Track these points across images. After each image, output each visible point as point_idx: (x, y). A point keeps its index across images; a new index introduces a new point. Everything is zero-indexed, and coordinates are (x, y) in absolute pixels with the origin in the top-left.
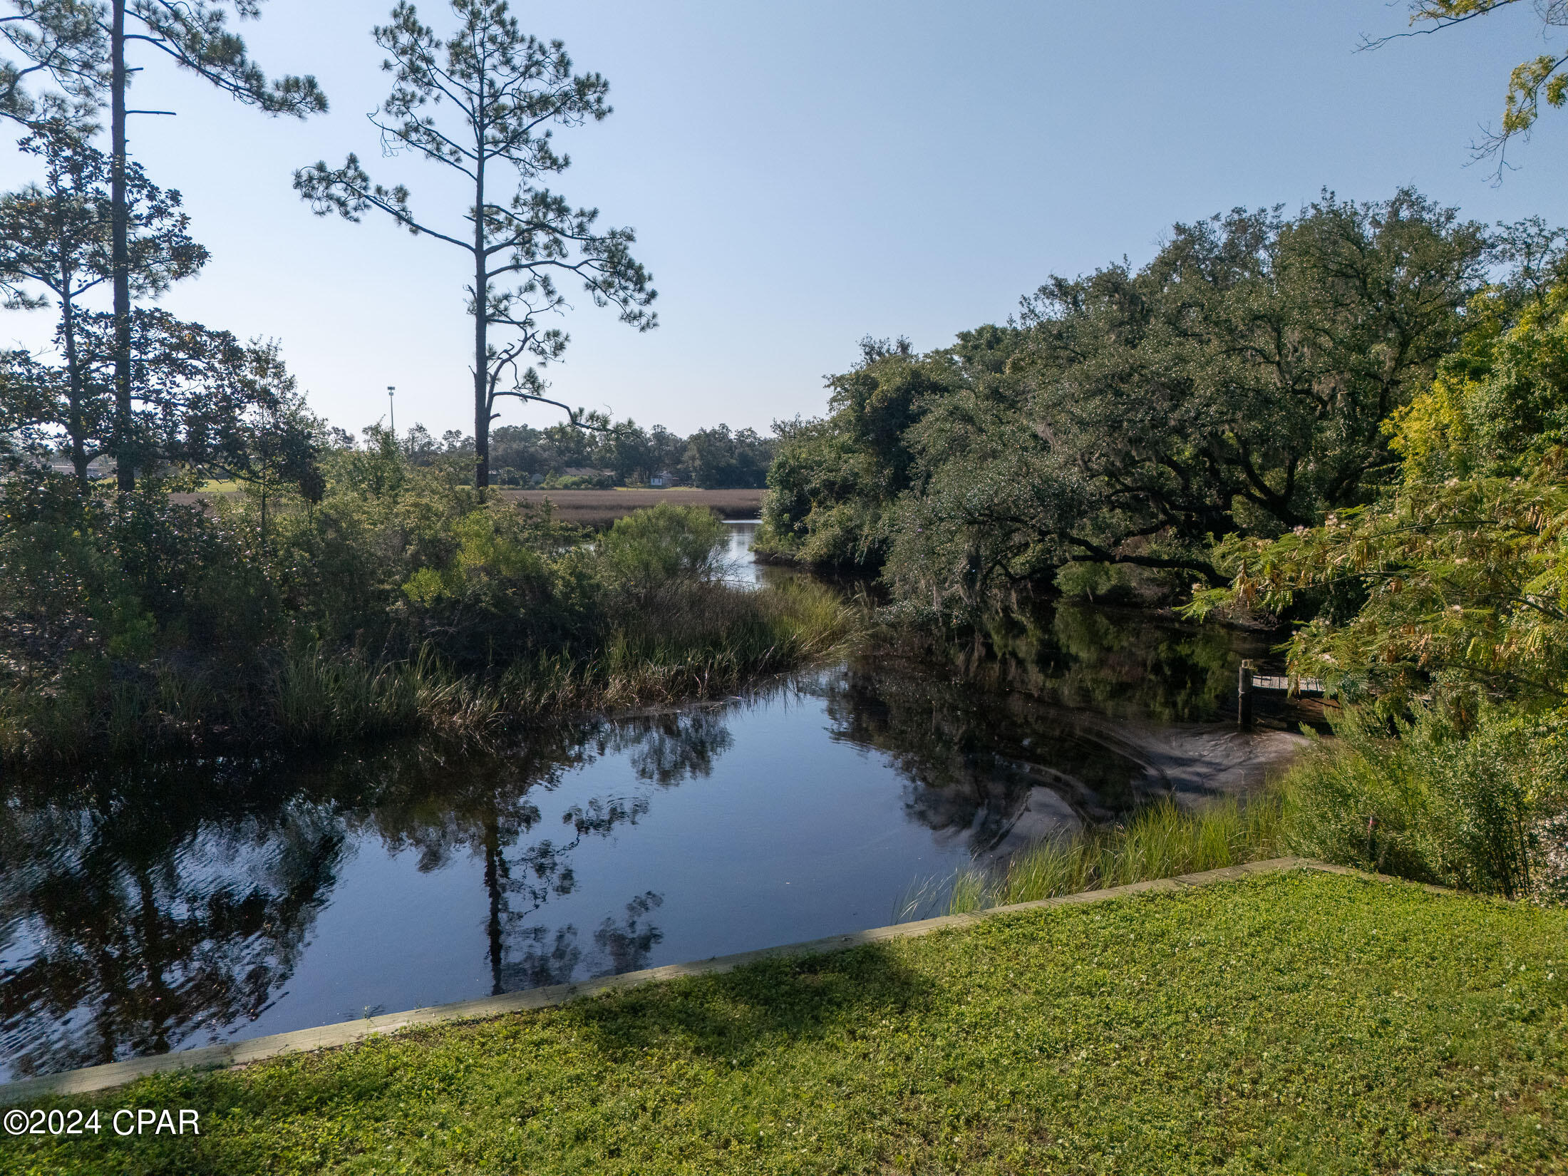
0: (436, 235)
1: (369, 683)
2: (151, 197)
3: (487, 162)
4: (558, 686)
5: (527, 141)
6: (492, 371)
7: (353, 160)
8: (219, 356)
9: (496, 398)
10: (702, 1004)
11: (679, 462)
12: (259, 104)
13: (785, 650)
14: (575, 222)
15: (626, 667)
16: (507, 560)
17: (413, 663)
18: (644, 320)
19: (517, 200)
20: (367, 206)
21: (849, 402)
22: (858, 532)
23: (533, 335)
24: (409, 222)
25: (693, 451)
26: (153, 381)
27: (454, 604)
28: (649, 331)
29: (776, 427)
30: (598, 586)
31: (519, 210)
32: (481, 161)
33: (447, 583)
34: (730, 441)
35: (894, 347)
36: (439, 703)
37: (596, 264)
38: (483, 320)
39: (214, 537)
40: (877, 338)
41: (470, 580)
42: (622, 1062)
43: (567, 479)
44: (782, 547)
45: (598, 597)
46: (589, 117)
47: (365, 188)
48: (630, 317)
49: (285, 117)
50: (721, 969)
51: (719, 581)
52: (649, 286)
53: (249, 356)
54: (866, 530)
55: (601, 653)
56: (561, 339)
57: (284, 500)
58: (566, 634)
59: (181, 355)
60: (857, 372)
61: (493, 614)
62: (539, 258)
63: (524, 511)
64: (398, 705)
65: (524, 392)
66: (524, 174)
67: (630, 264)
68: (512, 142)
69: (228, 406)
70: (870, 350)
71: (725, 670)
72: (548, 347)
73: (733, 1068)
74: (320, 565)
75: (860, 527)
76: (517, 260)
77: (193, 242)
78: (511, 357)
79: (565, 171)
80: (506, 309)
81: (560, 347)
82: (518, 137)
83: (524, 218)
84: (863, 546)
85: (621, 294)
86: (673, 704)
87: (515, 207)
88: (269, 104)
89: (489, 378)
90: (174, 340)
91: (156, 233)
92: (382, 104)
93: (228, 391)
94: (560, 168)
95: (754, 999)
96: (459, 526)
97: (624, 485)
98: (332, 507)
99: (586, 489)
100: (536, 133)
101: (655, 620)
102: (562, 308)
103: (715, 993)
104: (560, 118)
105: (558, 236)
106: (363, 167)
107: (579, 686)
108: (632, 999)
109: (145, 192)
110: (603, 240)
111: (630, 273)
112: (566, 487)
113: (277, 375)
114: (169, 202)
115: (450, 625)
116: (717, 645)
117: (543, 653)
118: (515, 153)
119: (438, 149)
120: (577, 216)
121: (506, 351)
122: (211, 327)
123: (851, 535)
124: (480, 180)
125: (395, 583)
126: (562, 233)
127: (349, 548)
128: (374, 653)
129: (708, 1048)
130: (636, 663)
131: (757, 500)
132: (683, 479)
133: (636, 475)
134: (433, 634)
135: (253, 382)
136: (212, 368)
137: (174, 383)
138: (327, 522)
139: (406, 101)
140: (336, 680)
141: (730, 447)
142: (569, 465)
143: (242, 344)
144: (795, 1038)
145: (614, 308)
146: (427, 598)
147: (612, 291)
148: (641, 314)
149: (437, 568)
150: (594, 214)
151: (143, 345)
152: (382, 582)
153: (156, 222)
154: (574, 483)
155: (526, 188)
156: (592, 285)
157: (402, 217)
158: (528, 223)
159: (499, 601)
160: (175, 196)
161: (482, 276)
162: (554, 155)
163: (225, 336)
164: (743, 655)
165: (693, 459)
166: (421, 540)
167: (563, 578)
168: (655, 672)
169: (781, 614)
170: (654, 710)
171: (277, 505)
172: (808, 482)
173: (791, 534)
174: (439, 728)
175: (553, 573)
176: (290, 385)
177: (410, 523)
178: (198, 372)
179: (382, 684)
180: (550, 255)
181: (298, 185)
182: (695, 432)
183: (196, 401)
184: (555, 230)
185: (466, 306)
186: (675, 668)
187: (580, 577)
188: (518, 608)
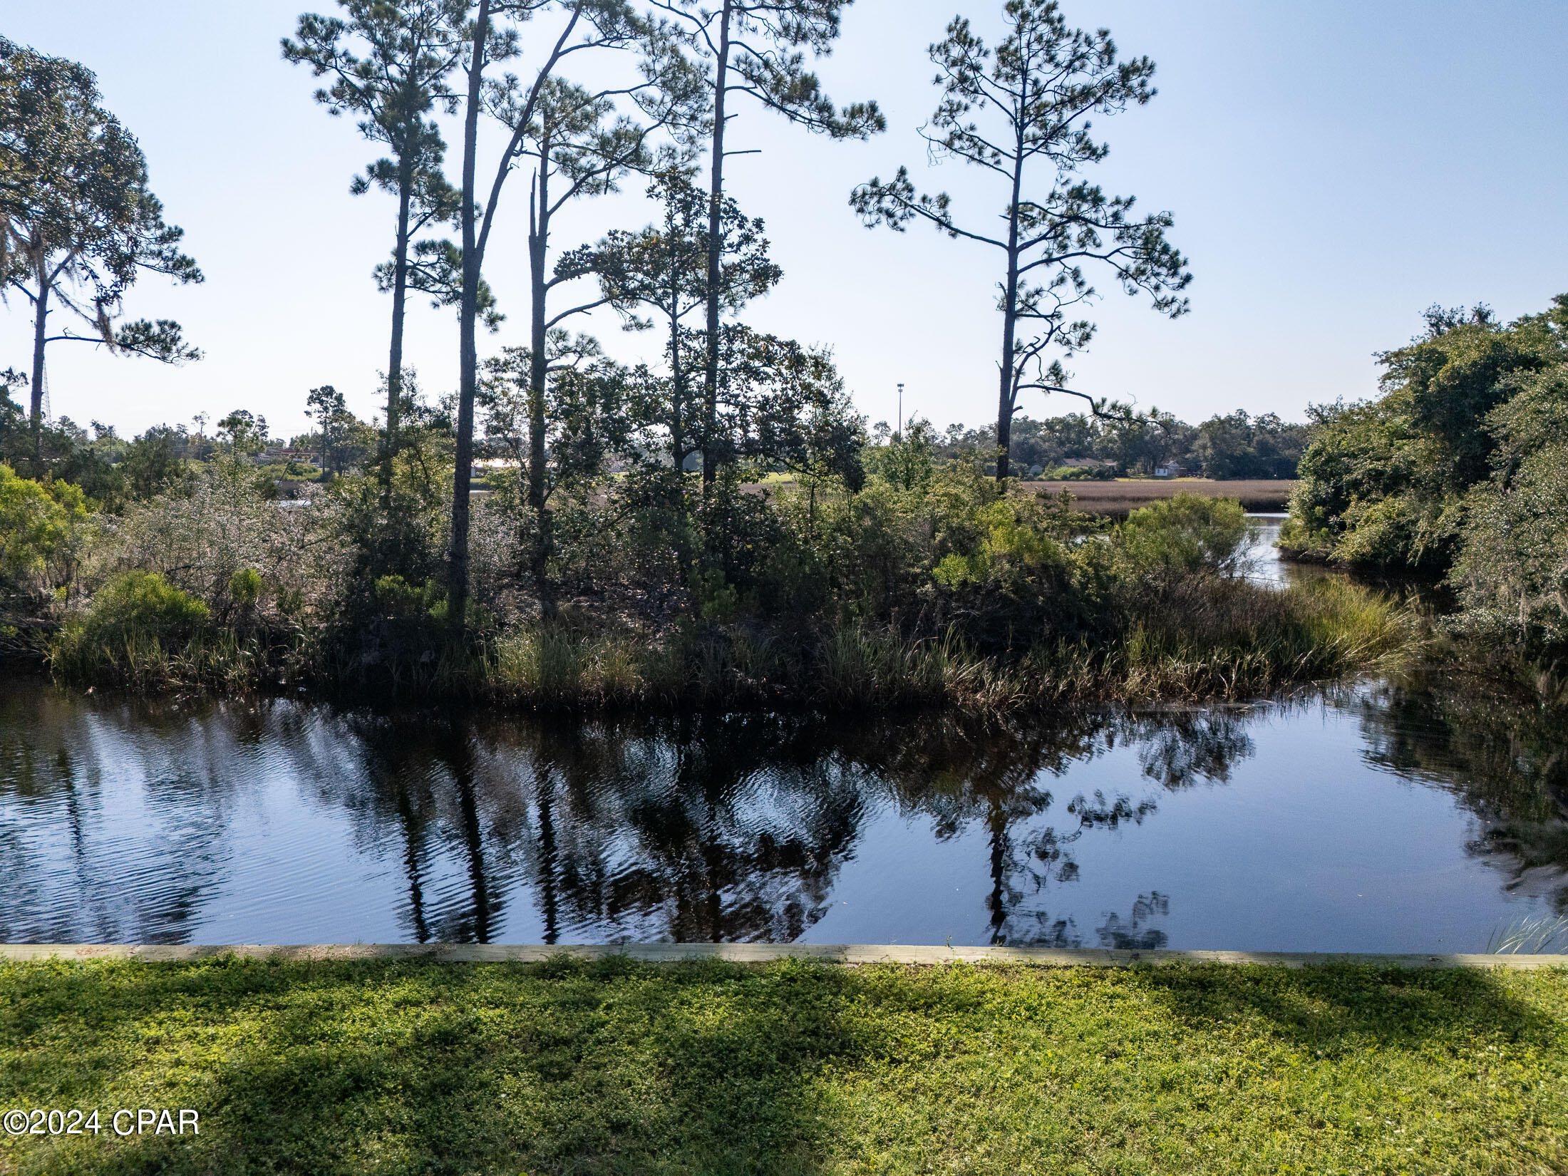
0: (972, 236)
1: (902, 657)
2: (741, 226)
3: (1025, 161)
4: (1076, 674)
5: (1065, 135)
6: (1017, 365)
7: (902, 172)
8: (786, 363)
9: (1019, 391)
10: (1274, 994)
11: (1188, 451)
12: (828, 132)
13: (1325, 654)
14: (1110, 211)
15: (1146, 661)
16: (1030, 549)
17: (941, 642)
18: (1174, 307)
19: (1052, 196)
20: (912, 215)
21: (1406, 382)
22: (1411, 528)
23: (1059, 327)
24: (948, 226)
25: (1204, 439)
26: (733, 386)
27: (977, 589)
28: (1181, 317)
29: (1312, 411)
30: (1115, 578)
31: (1054, 205)
32: (1019, 159)
33: (973, 568)
34: (1248, 427)
35: (1468, 316)
36: (962, 681)
37: (1129, 252)
38: (1012, 316)
39: (774, 521)
40: (1446, 308)
41: (993, 565)
42: (1197, 1029)
43: (1064, 470)
44: (1315, 545)
45: (1113, 589)
46: (1132, 103)
47: (910, 199)
48: (1160, 305)
49: (851, 141)
50: (1291, 965)
51: (1243, 577)
52: (1183, 271)
53: (810, 362)
54: (1422, 525)
55: (1119, 645)
56: (1088, 330)
57: (829, 490)
58: (1083, 625)
59: (757, 364)
60: (1419, 346)
61: (1012, 600)
62: (1070, 251)
63: (1042, 501)
64: (928, 679)
65: (1047, 384)
66: (1060, 168)
67: (1166, 249)
68: (1051, 138)
69: (790, 405)
70: (1437, 322)
71: (1256, 672)
72: (1074, 337)
73: (1317, 1058)
74: (859, 548)
75: (1414, 522)
76: (1050, 255)
77: (771, 263)
78: (1037, 350)
79: (1103, 160)
80: (1035, 304)
81: (1087, 337)
82: (1058, 132)
83: (1057, 212)
84: (1419, 545)
85: (1153, 281)
86: (1195, 703)
87: (1049, 202)
88: (838, 131)
89: (1014, 372)
90: (751, 350)
91: (743, 258)
92: (931, 117)
93: (790, 393)
94: (1099, 157)
95: (1333, 998)
96: (983, 515)
97: (1126, 476)
98: (868, 496)
99: (1086, 480)
100: (1075, 126)
101: (1176, 616)
102: (1092, 298)
103: (1288, 985)
104: (1100, 107)
105: (1091, 226)
106: (910, 178)
107: (1096, 676)
108: (1196, 974)
109: (736, 222)
110: (1138, 227)
111: (1165, 258)
112: (1065, 478)
113: (829, 378)
114: (755, 230)
115: (972, 608)
116: (1246, 645)
117: (1061, 642)
118: (1053, 149)
119: (980, 153)
120: (1112, 205)
121: (1032, 345)
122: (782, 338)
123: (1402, 531)
124: (1017, 181)
125: (923, 567)
126: (1096, 224)
127: (884, 535)
128: (906, 629)
129: (1288, 1034)
130: (1156, 657)
131: (1287, 492)
132: (1192, 469)
133: (1139, 465)
134: (957, 616)
135: (810, 385)
136: (780, 374)
137: (748, 388)
138: (865, 510)
139: (953, 110)
140: (875, 652)
141: (1248, 434)
142: (1068, 455)
143: (805, 351)
144: (1385, 1043)
145: (1146, 297)
146: (953, 582)
147: (1144, 278)
148: (1173, 301)
149: (963, 555)
150: (1130, 201)
151: (728, 357)
152: (912, 566)
153: (744, 248)
154: (1072, 474)
155: (1063, 181)
156: (1124, 274)
157: (942, 223)
158: (1061, 216)
159: (1018, 588)
160: (759, 224)
161: (1013, 273)
162: (1094, 146)
163: (792, 345)
164: (1275, 656)
165: (1204, 447)
166: (949, 528)
167: (1081, 568)
168: (1177, 668)
169: (1320, 618)
170: (1176, 707)
171: (824, 494)
172: (1348, 470)
173: (1324, 529)
174: (964, 705)
175: (1070, 563)
176: (838, 386)
177: (941, 511)
178: (768, 376)
179: (914, 661)
180: (1083, 245)
181: (853, 201)
182: (1208, 419)
183: (764, 404)
184: (1087, 221)
185: (996, 303)
186: (1200, 665)
187: (1097, 567)
188: (1036, 596)
